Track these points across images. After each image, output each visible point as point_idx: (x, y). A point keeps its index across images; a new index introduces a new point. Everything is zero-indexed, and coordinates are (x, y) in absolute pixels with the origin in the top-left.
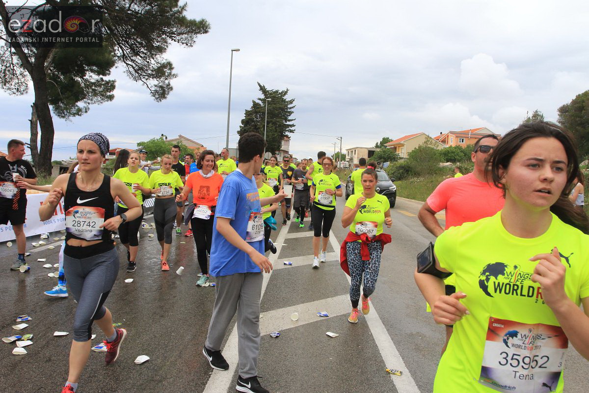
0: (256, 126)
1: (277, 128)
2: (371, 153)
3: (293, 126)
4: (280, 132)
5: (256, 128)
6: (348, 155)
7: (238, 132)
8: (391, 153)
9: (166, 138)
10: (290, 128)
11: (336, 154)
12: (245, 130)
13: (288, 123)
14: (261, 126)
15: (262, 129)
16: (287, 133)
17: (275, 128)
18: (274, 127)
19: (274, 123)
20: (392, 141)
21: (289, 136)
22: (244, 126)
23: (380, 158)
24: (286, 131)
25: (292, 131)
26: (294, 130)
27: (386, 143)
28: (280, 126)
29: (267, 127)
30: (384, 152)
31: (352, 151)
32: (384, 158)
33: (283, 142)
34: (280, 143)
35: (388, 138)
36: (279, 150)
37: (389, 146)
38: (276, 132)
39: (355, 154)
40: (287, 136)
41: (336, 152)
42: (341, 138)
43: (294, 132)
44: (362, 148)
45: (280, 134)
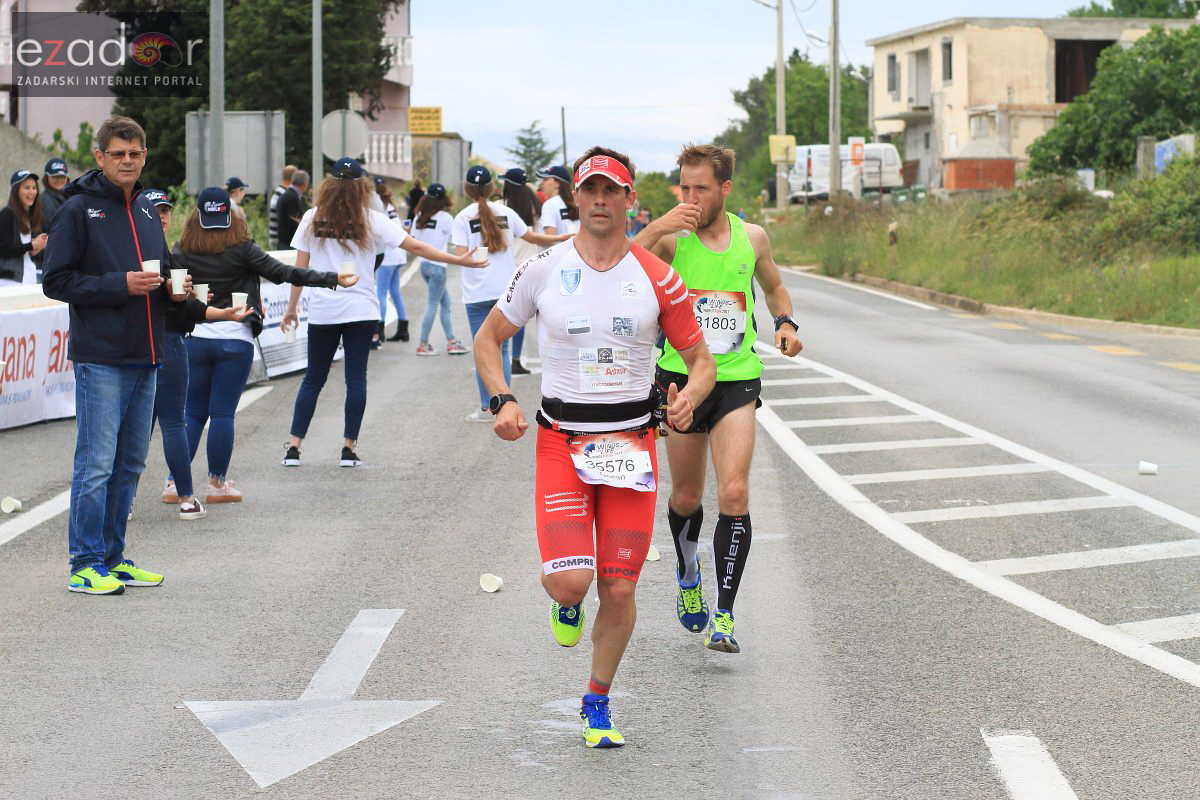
39: (948, 73)
44: (998, 23)
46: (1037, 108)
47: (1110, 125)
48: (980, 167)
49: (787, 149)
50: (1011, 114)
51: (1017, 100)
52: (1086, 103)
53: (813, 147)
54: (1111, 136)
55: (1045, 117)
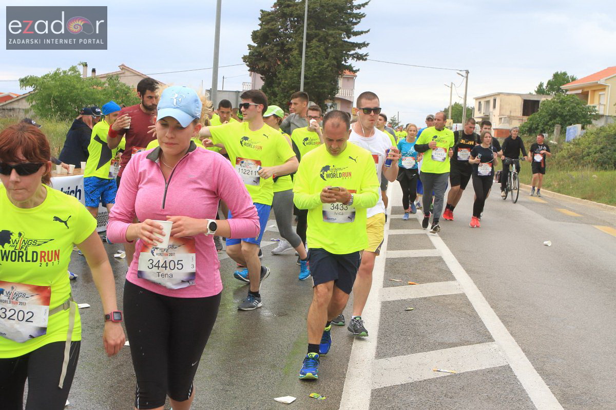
0: (283, 45)
1: (329, 51)
2: (529, 106)
3: (364, 45)
4: (335, 58)
5: (284, 49)
6: (479, 109)
7: (245, 58)
8: (578, 104)
9: (94, 71)
10: (358, 51)
11: (453, 108)
12: (260, 54)
13: (353, 39)
14: (295, 46)
15: (295, 52)
16: (351, 62)
17: (326, 50)
18: (322, 47)
19: (323, 40)
20: (573, 79)
21: (354, 69)
22: (259, 46)
23: (554, 115)
24: (349, 56)
25: (360, 57)
26: (366, 55)
27: (564, 85)
28: (335, 44)
29: (307, 47)
30: (562, 102)
31: (488, 102)
32: (561, 116)
33: (341, 82)
34: (336, 82)
35: (565, 74)
36: (333, 99)
37: (572, 90)
38: (327, 58)
39: (494, 107)
40: (350, 68)
41: (453, 103)
42: (467, 72)
43: (366, 60)
44: (509, 94)
45: (335, 63)
46: (518, 117)
47: (542, 121)
48: (504, 131)
49: (450, 123)
50: (510, 118)
51: (512, 115)
52: (536, 115)
53: (458, 124)
54: (543, 125)
55: (519, 120)
